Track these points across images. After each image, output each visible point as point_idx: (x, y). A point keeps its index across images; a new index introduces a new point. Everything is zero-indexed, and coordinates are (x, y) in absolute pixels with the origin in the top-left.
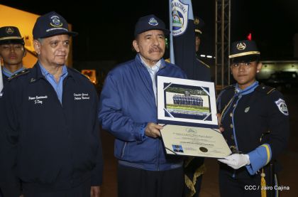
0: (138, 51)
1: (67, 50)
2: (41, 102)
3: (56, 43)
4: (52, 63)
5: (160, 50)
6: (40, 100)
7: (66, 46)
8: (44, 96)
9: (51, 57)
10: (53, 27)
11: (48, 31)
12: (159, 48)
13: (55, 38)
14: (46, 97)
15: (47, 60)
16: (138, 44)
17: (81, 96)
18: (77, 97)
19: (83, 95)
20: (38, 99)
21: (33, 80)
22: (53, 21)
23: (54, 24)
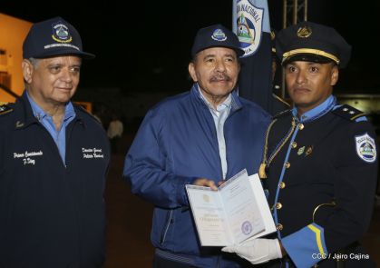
0: (196, 80)
1: (76, 80)
2: (33, 162)
3: (58, 67)
4: (49, 100)
5: (228, 79)
6: (32, 158)
7: (74, 74)
8: (38, 151)
9: (48, 90)
10: (56, 42)
11: (46, 47)
12: (225, 76)
13: (58, 60)
14: (41, 153)
15: (42, 93)
16: (195, 69)
17: (92, 153)
18: (86, 153)
19: (95, 151)
20: (29, 157)
21: (19, 125)
22: (57, 32)
23: (57, 37)
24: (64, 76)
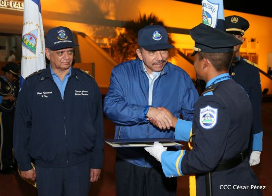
0: (142, 58)
2: (47, 97)
3: (62, 52)
6: (46, 95)
7: (70, 54)
8: (50, 92)
9: (58, 64)
10: (60, 40)
11: (55, 43)
14: (51, 93)
15: (55, 65)
17: (80, 93)
18: (77, 93)
19: (83, 91)
20: (45, 94)
21: (42, 79)
22: (60, 35)
23: (60, 38)
24: (65, 57)
